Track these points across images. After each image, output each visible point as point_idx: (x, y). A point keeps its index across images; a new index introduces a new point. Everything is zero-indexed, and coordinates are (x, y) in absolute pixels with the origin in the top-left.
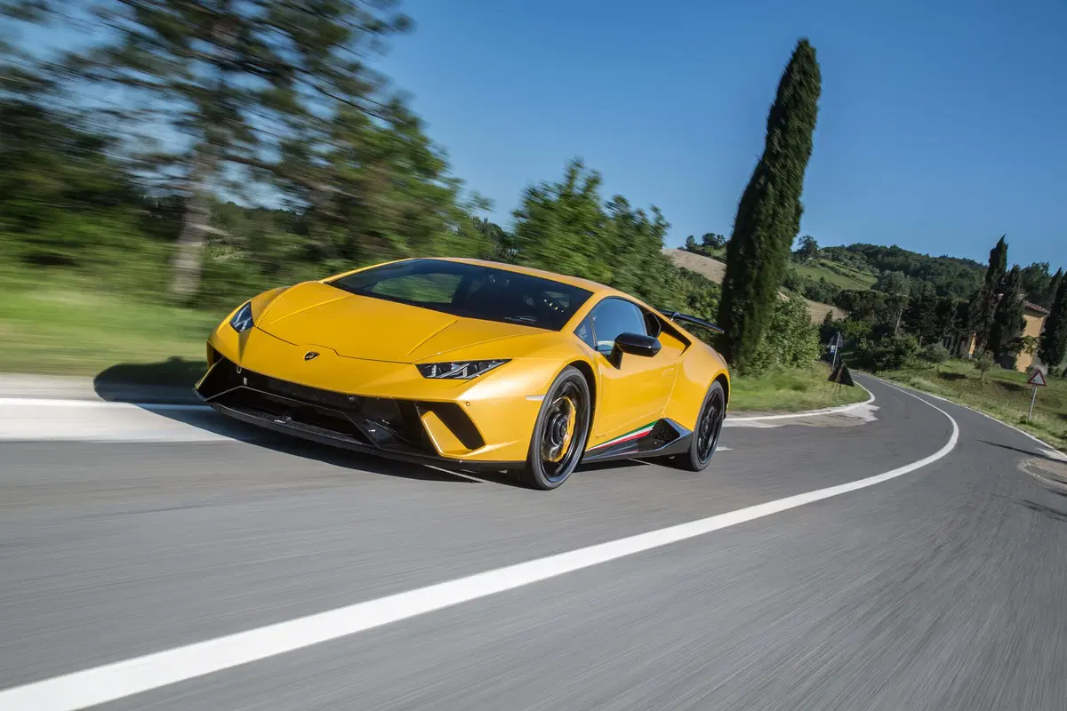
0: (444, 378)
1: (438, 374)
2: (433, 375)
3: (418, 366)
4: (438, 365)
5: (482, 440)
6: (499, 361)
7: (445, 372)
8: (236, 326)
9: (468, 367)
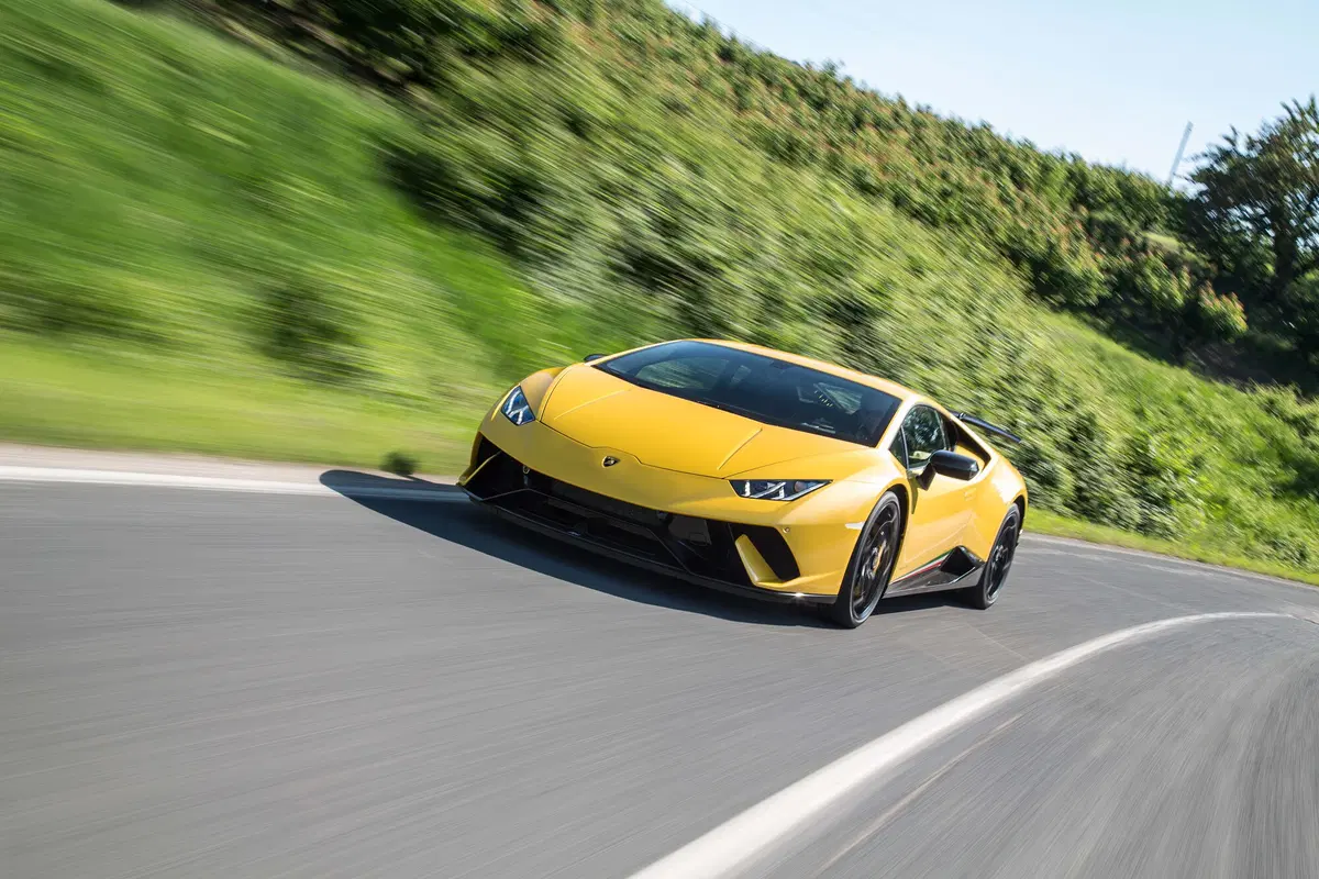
0: (760, 498)
1: (753, 493)
2: (748, 494)
3: (732, 482)
4: (751, 481)
5: (798, 570)
6: (818, 482)
7: (760, 491)
8: (510, 416)
9: (785, 487)
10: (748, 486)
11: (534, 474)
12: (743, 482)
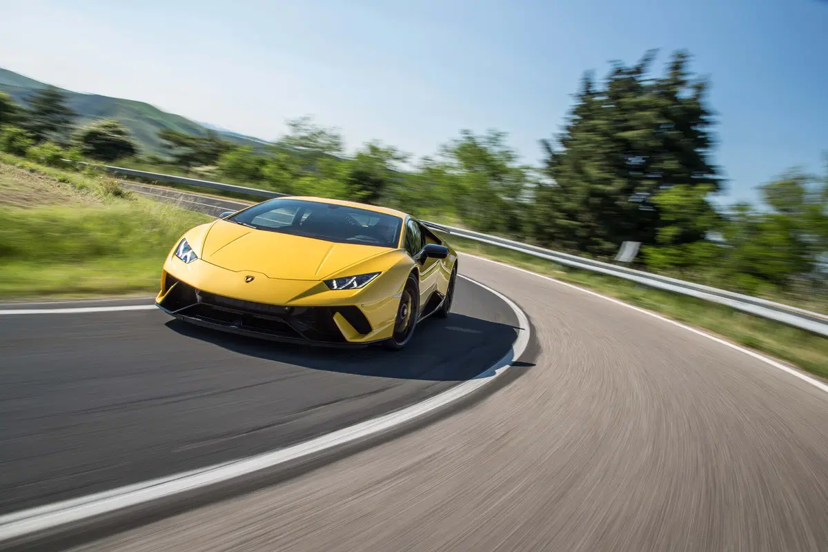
2: (336, 287)
3: (325, 282)
4: (336, 279)
5: (371, 328)
6: (374, 274)
7: (342, 285)
8: (182, 258)
9: (356, 280)
10: (334, 282)
11: (202, 293)
12: (331, 281)
